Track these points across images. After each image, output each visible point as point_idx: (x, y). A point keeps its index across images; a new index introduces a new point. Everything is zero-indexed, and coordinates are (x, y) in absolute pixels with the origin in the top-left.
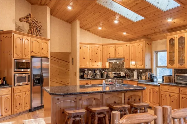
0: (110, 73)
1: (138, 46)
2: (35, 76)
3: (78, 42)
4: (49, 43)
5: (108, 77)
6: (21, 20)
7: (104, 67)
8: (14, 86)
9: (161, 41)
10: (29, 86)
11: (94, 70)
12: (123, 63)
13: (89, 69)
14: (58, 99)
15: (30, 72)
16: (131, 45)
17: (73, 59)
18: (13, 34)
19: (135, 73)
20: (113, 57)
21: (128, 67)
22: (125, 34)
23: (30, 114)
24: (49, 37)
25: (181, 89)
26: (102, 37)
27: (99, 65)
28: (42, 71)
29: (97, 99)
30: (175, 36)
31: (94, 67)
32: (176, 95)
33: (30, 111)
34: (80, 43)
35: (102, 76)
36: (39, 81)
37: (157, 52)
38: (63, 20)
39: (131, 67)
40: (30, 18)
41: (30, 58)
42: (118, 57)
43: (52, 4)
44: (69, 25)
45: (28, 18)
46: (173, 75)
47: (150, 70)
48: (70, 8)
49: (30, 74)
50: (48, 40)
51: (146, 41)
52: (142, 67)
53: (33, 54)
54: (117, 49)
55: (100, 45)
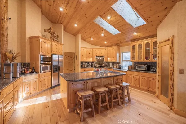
0: (96, 64)
1: (113, 49)
2: (54, 66)
3: (80, 47)
4: (63, 46)
5: (95, 66)
6: (45, 31)
7: (93, 61)
8: (40, 73)
9: (125, 47)
10: (51, 72)
11: (88, 63)
12: (104, 59)
13: (85, 62)
14: (72, 84)
15: (51, 64)
16: (108, 49)
17: (76, 56)
18: (39, 38)
19: (111, 64)
20: (98, 55)
21: (106, 61)
22: (106, 42)
23: (52, 90)
24: (63, 43)
25: (141, 73)
27: (90, 60)
28: (58, 63)
29: (98, 82)
30: (136, 44)
31: (88, 61)
32: (138, 77)
33: (51, 88)
34: (81, 48)
35: (92, 66)
36: (57, 69)
37: (122, 53)
38: (71, 34)
39: (108, 61)
40: (51, 30)
41: (51, 55)
42: (101, 55)
43: (65, 23)
45: (50, 30)
46: (133, 65)
47: (119, 63)
48: (76, 25)
49: (51, 65)
50: (62, 45)
51: (117, 47)
52: (115, 61)
53: (53, 52)
54: (100, 51)
55: (91, 49)
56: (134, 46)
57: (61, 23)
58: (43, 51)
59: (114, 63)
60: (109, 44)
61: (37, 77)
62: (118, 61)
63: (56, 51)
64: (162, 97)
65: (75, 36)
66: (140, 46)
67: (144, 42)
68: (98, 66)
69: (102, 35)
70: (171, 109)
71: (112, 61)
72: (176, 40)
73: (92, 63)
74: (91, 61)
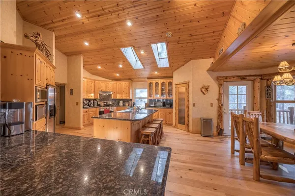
0: (99, 102)
1: (124, 84)
3: (82, 76)
5: (98, 105)
7: (96, 98)
8: (36, 120)
9: (139, 83)
11: (89, 100)
12: (110, 95)
13: (86, 100)
16: (118, 83)
17: (72, 90)
18: (35, 53)
19: (121, 103)
20: (104, 89)
21: (115, 98)
22: (118, 75)
26: (92, 74)
27: (92, 96)
28: (54, 102)
30: (153, 81)
31: (89, 98)
34: (84, 78)
35: (94, 106)
37: (135, 89)
39: (118, 98)
40: (39, 39)
41: (46, 86)
42: (108, 90)
44: (66, 57)
45: (37, 37)
46: (148, 103)
47: (131, 100)
48: (86, 44)
52: (128, 98)
53: (47, 82)
54: (107, 85)
55: (93, 80)
56: (150, 84)
57: (52, 29)
58: (39, 79)
59: (124, 101)
60: (121, 78)
62: (131, 98)
63: (49, 80)
64: (179, 125)
65: (67, 56)
66: (157, 84)
67: (160, 81)
68: (103, 104)
69: (121, 66)
70: (188, 131)
71: (124, 98)
72: (191, 84)
73: (94, 100)
74: (93, 98)
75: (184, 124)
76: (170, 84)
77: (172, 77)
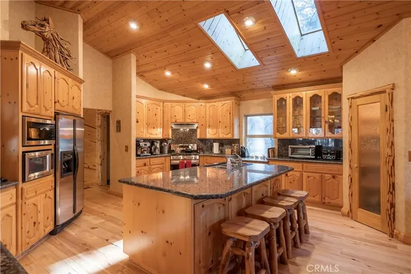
0: (172, 145)
1: (223, 106)
2: (64, 154)
4: (82, 87)
5: (170, 151)
7: (165, 137)
9: (256, 102)
10: (51, 178)
11: (152, 142)
12: (194, 131)
13: (145, 140)
14: (203, 206)
15: (52, 147)
16: (208, 105)
17: (119, 122)
18: (20, 52)
19: (216, 145)
20: (180, 120)
21: (203, 137)
22: (206, 86)
24: (81, 76)
25: (305, 165)
26: (160, 89)
27: (158, 133)
28: (75, 145)
29: (247, 193)
30: (288, 95)
31: (152, 137)
32: (298, 174)
33: (52, 233)
34: (137, 97)
35: (162, 151)
36: (69, 166)
37: (246, 116)
38: (100, 50)
39: (209, 136)
40: (47, 29)
41: (53, 115)
42: (188, 121)
44: (109, 61)
45: (43, 26)
46: (276, 147)
47: (237, 141)
48: (133, 26)
49: (53, 152)
50: (81, 82)
51: (235, 99)
52: (229, 136)
53: (58, 107)
54: (187, 109)
55: (160, 101)
57: (76, 9)
58: (33, 102)
59: (222, 143)
60: (215, 92)
61: (14, 200)
62: (236, 137)
63: (65, 104)
64: (362, 213)
65: (112, 58)
66: (297, 102)
67: (306, 94)
68: (179, 150)
69: (208, 65)
70: (392, 235)
71: (222, 136)
72: (399, 95)
73: (162, 141)
74: (160, 136)
75: (378, 212)
76: (335, 98)
77: (338, 80)
